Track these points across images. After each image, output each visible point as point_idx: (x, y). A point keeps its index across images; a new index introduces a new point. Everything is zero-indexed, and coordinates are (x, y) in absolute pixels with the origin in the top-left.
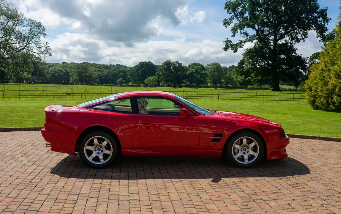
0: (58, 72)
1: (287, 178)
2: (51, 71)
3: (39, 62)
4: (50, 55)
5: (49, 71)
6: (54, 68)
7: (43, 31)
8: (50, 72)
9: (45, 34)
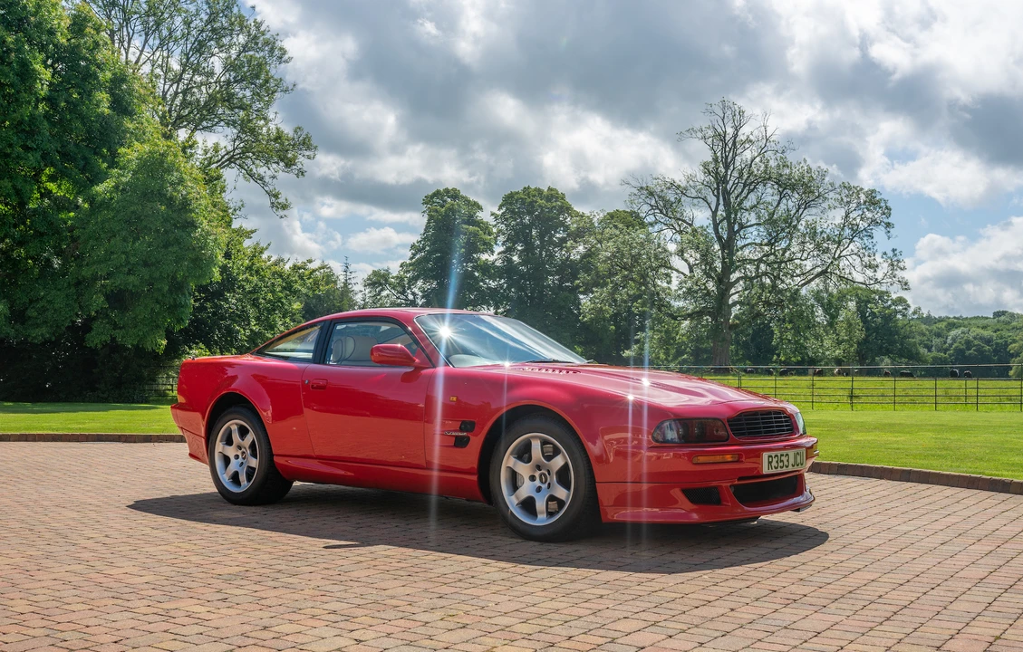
0: (976, 342)
2: (954, 340)
7: (884, 216)
8: (951, 345)
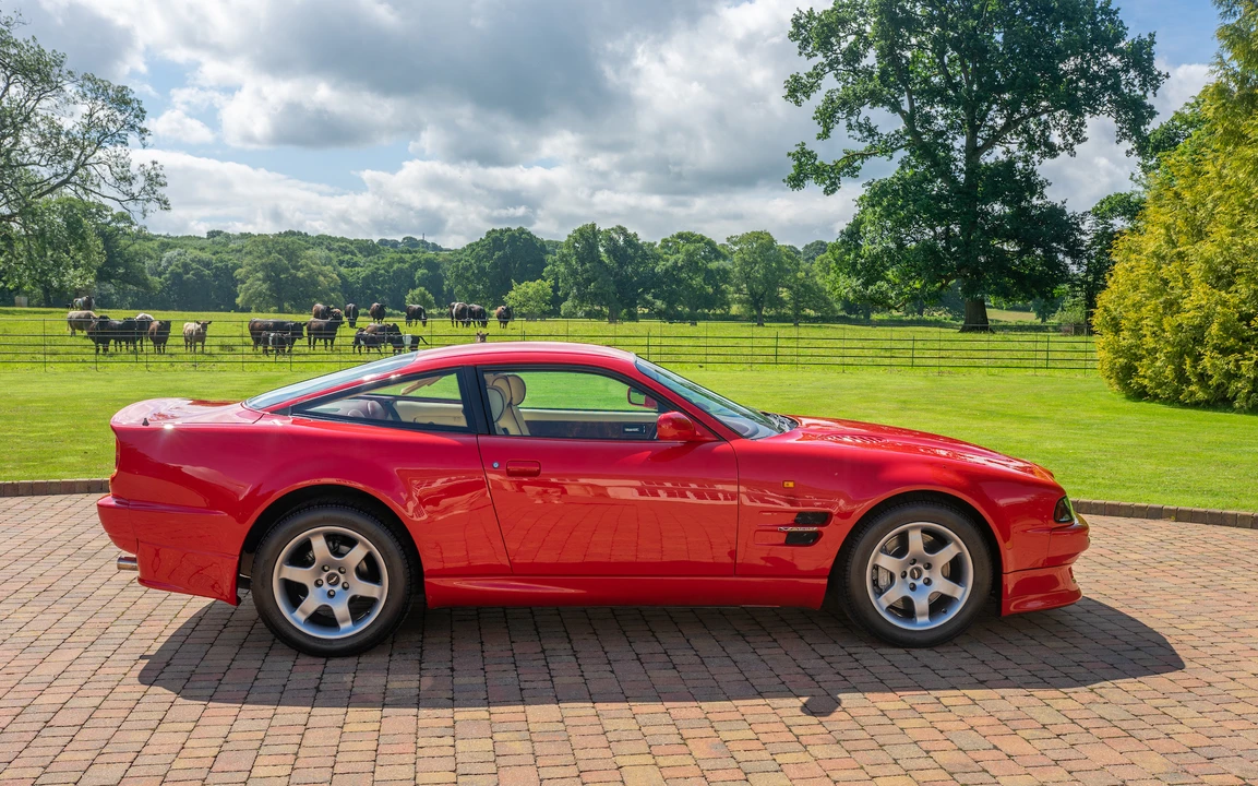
0: (194, 265)
1: (1092, 690)
2: (170, 262)
3: (122, 229)
4: (163, 206)
5: (160, 265)
6: (179, 254)
7: (137, 120)
8: (166, 268)
9: (142, 131)
